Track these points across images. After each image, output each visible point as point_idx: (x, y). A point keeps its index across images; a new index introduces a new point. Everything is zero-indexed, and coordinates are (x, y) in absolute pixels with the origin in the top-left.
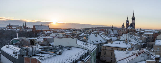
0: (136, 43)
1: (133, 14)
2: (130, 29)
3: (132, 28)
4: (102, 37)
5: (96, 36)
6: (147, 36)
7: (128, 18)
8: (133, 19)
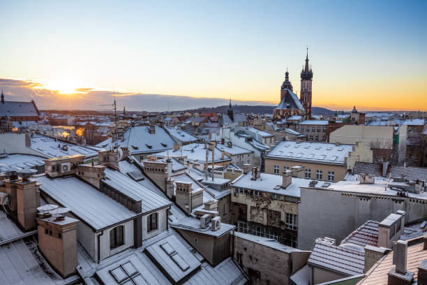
0: (246, 151)
1: (307, 60)
2: (284, 111)
3: (288, 107)
4: (170, 136)
5: (151, 131)
6: (308, 130)
7: (287, 74)
8: (307, 76)
